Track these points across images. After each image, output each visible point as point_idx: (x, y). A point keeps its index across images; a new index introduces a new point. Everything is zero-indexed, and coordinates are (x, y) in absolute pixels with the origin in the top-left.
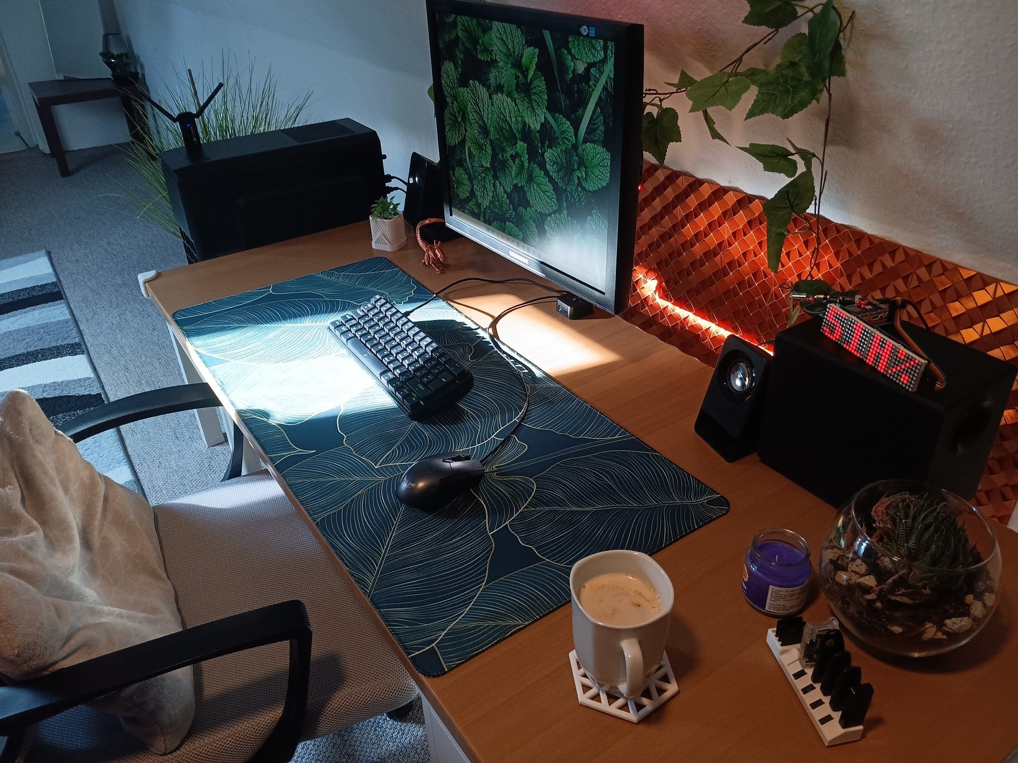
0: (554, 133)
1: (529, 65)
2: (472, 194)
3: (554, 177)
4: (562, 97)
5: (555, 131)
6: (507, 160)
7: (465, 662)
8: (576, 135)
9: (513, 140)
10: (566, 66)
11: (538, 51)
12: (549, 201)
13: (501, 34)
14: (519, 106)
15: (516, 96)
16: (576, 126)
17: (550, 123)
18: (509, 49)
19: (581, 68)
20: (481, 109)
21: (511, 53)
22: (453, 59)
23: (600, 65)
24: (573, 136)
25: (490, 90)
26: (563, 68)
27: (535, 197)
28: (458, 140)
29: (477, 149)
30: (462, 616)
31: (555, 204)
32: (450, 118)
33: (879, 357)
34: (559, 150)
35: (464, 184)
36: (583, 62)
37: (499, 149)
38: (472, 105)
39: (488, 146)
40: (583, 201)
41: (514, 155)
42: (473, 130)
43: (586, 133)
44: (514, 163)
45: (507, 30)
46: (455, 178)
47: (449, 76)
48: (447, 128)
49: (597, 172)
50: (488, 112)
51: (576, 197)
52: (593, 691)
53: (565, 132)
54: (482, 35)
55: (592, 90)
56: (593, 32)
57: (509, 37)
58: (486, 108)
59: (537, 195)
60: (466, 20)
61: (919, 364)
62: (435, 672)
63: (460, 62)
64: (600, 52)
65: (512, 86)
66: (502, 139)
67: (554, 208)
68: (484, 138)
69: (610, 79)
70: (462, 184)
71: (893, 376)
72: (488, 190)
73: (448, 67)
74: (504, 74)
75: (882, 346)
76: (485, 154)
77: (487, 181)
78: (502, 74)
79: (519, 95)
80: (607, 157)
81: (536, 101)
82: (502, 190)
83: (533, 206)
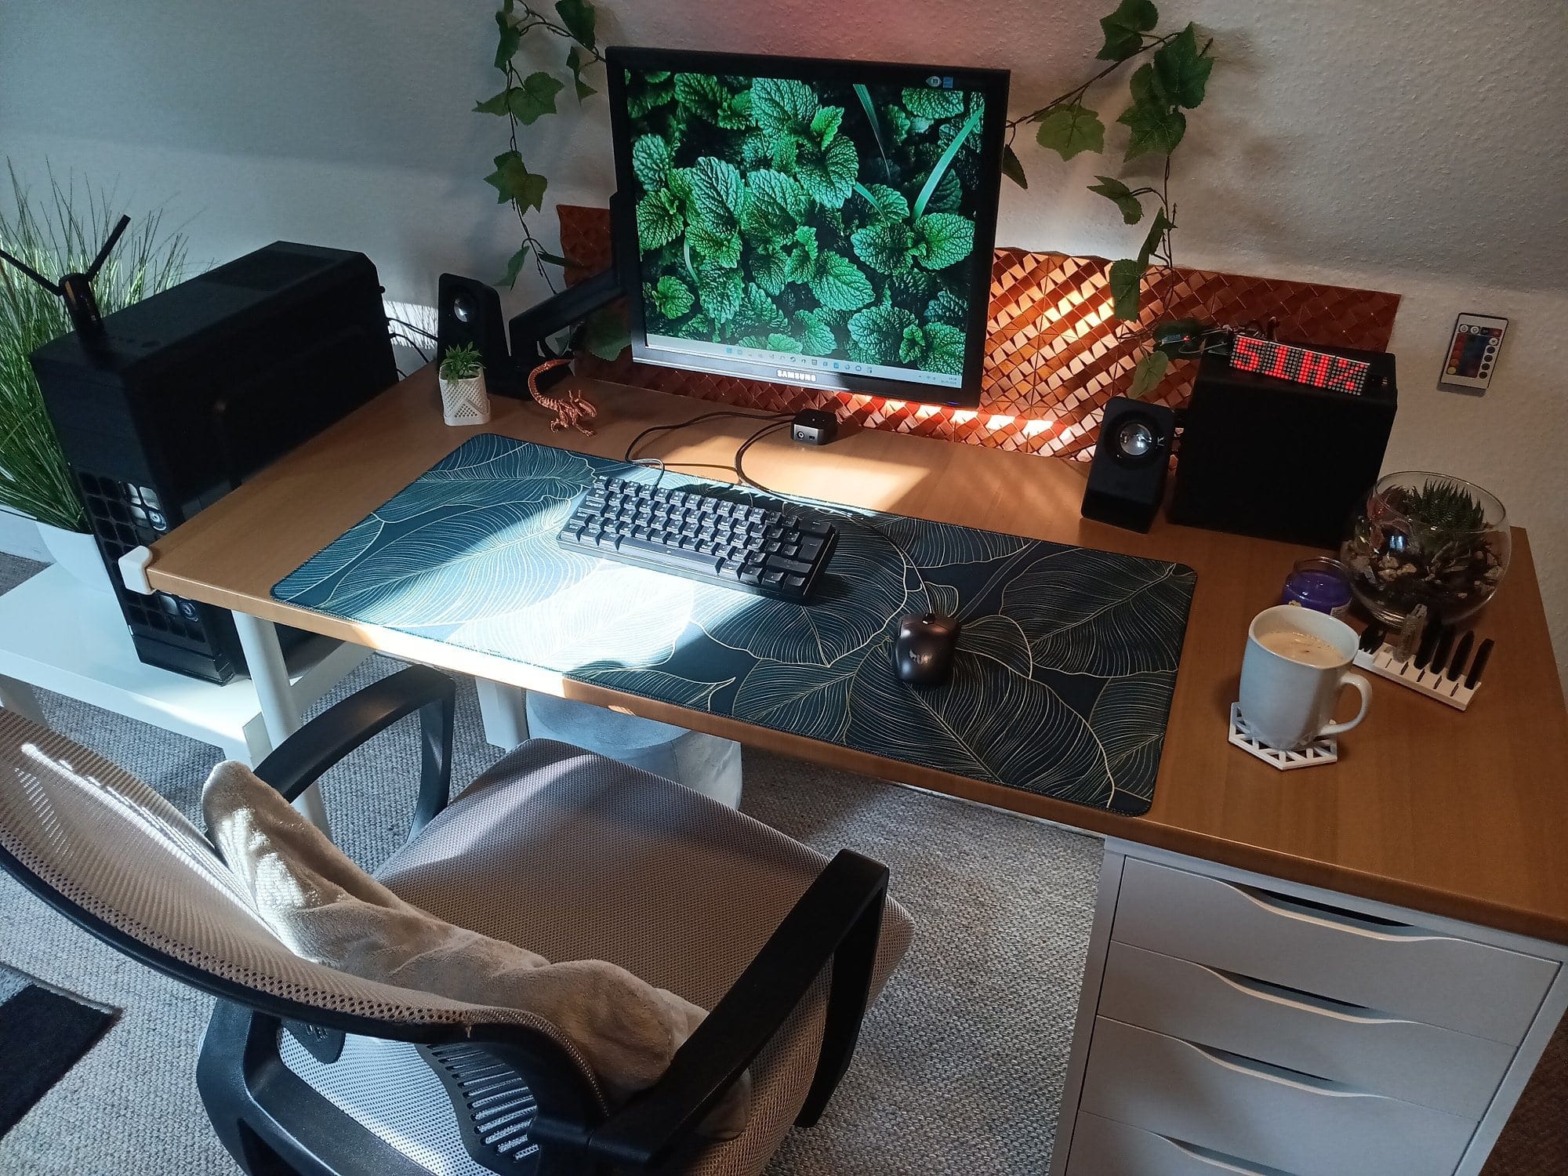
0: (870, 208)
1: (825, 129)
2: (696, 308)
3: (868, 263)
4: (887, 163)
5: (872, 206)
6: (774, 254)
7: (1154, 788)
8: (911, 206)
9: (788, 224)
10: (897, 125)
11: (843, 111)
12: (859, 293)
13: (769, 93)
14: (802, 182)
15: (797, 170)
16: (912, 196)
17: (862, 197)
18: (786, 112)
19: (923, 126)
20: (722, 193)
21: (789, 117)
22: (665, 133)
23: (957, 120)
24: (907, 209)
25: (742, 167)
26: (889, 127)
27: (831, 293)
28: (668, 240)
29: (711, 247)
30: (1104, 754)
31: (868, 295)
32: (650, 213)
33: (1313, 373)
34: (879, 228)
35: (679, 298)
36: (927, 119)
37: (758, 241)
38: (702, 189)
39: (733, 240)
40: (922, 284)
41: (790, 245)
42: (702, 222)
43: (929, 201)
44: (789, 256)
45: (781, 88)
46: (657, 292)
47: (650, 156)
48: (641, 227)
49: (947, 246)
50: (737, 196)
51: (910, 282)
52: (1282, 755)
53: (890, 205)
54: (729, 96)
55: (942, 151)
56: (949, 82)
57: (786, 96)
58: (733, 191)
59: (835, 290)
60: (695, 78)
61: (1364, 368)
62: (1143, 808)
63: (677, 134)
64: (958, 105)
65: (789, 157)
66: (765, 227)
67: (867, 302)
68: (727, 229)
69: (973, 136)
70: (674, 298)
71: (1336, 387)
72: (731, 298)
73: (649, 142)
74: (774, 144)
75: (1316, 362)
76: (728, 251)
77: (730, 287)
78: (769, 145)
79: (802, 168)
80: (966, 226)
81: (838, 173)
82: (763, 293)
83: (825, 305)
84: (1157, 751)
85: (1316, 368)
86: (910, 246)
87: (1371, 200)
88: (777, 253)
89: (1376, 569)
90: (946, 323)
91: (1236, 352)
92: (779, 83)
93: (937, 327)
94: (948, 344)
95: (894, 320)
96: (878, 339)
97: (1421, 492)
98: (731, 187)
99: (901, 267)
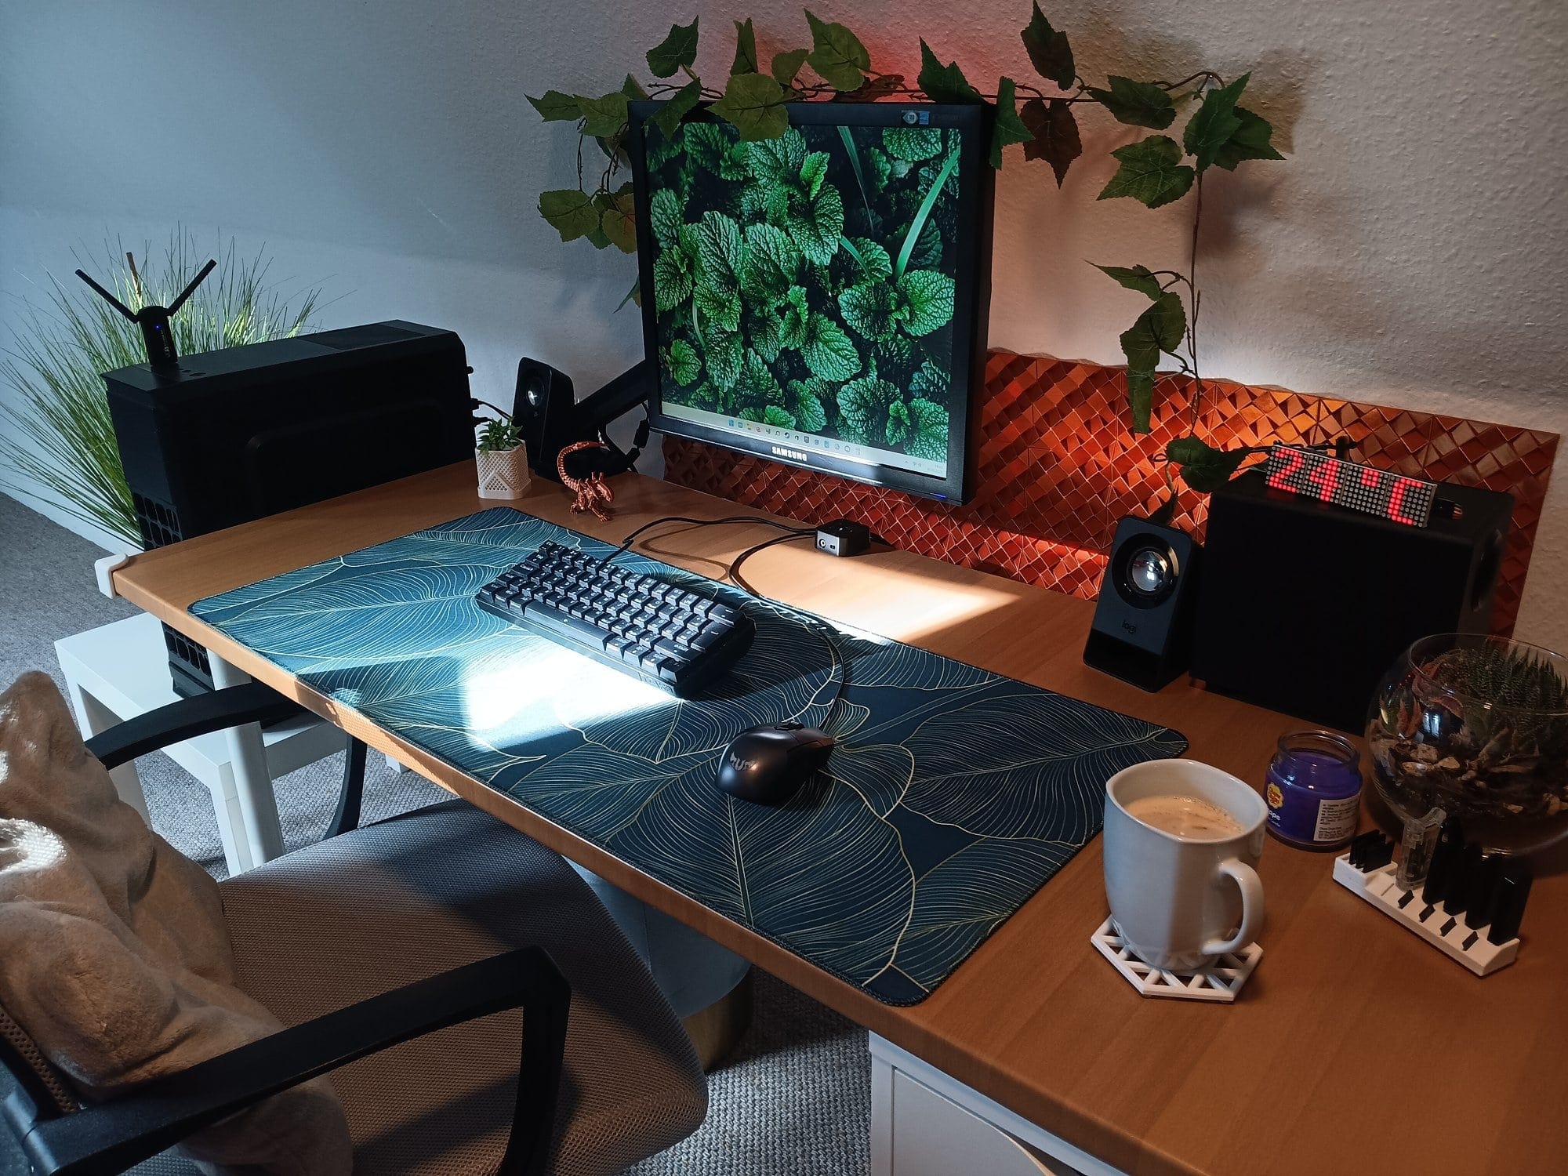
0: (855, 265)
1: (813, 177)
2: (703, 375)
3: (854, 328)
4: (870, 213)
5: (857, 262)
6: (769, 316)
7: (948, 977)
8: (894, 262)
9: (781, 284)
10: (878, 170)
11: (828, 157)
12: (846, 362)
14: (793, 236)
15: (789, 223)
16: (894, 251)
17: (848, 252)
18: (778, 160)
19: (903, 170)
20: (724, 249)
21: (780, 164)
22: (673, 184)
23: (936, 162)
24: (889, 265)
25: (741, 221)
26: (871, 173)
27: (821, 361)
28: (679, 301)
29: (715, 308)
30: (908, 922)
31: (855, 365)
32: (664, 271)
34: (864, 288)
35: (689, 364)
36: (907, 162)
37: (755, 301)
38: (707, 246)
39: (734, 301)
40: (906, 353)
41: (783, 307)
42: (708, 282)
43: (911, 257)
44: (783, 318)
46: (671, 356)
47: (664, 210)
48: (658, 286)
49: (930, 309)
50: (736, 252)
51: (894, 350)
52: (1153, 975)
53: (874, 260)
54: (729, 146)
55: (922, 197)
56: (925, 118)
57: (777, 143)
58: (733, 247)
59: (825, 358)
60: (700, 127)
62: (913, 998)
63: (686, 188)
64: (936, 145)
65: (782, 209)
66: (761, 286)
67: (854, 372)
68: (729, 289)
69: (952, 179)
70: (685, 363)
72: (732, 365)
73: (664, 198)
74: (768, 195)
76: (729, 313)
77: (731, 352)
78: (764, 196)
79: (793, 221)
80: (947, 285)
81: (825, 226)
82: (760, 360)
83: (816, 375)
84: (983, 936)
86: (893, 308)
88: (772, 315)
89: (1403, 758)
90: (931, 400)
93: (920, 403)
94: (933, 425)
95: (881, 395)
96: (865, 415)
98: (731, 243)
99: (885, 333)
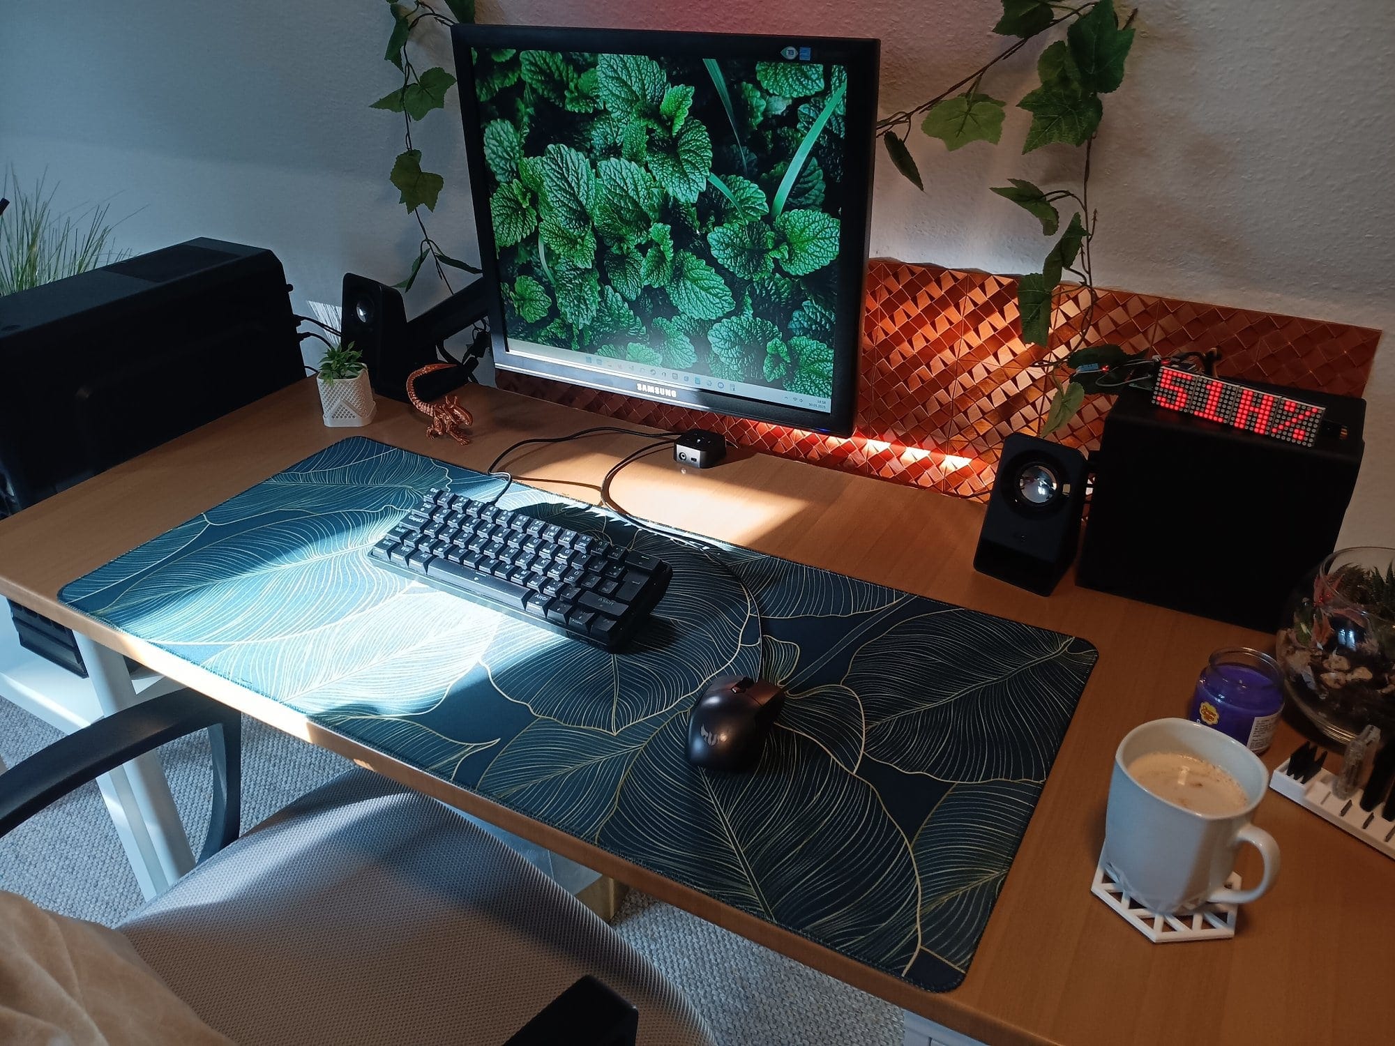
0: (727, 203)
1: (676, 111)
2: (554, 312)
3: (727, 267)
4: (743, 151)
5: (728, 200)
6: (629, 254)
7: (975, 953)
8: (770, 201)
9: (642, 221)
10: (751, 106)
11: (693, 91)
12: (718, 300)
13: (615, 71)
14: (654, 172)
15: (648, 158)
16: (770, 189)
17: (717, 190)
18: (634, 92)
19: (780, 107)
20: (573, 184)
21: (637, 97)
22: (510, 114)
23: (817, 99)
24: (765, 204)
25: (592, 155)
26: (743, 109)
27: (689, 299)
28: (522, 236)
29: (565, 245)
30: (920, 893)
31: (728, 304)
32: (503, 206)
33: (1252, 416)
34: (736, 226)
35: (536, 300)
36: (784, 98)
37: (612, 239)
38: (553, 181)
39: (587, 238)
40: (785, 292)
41: (645, 244)
42: (556, 218)
43: (789, 196)
44: (644, 256)
45: (628, 64)
46: (515, 293)
47: (501, 143)
48: (496, 221)
49: (811, 248)
50: (588, 188)
51: (771, 289)
52: (1159, 921)
53: (748, 199)
54: (575, 76)
55: (802, 136)
56: (806, 54)
57: (633, 74)
58: (584, 182)
59: (693, 296)
60: (540, 56)
61: (1317, 413)
62: (951, 981)
63: (526, 119)
64: (817, 81)
65: (640, 144)
66: (618, 223)
67: (727, 310)
68: (580, 226)
69: (836, 118)
70: (532, 300)
71: (1281, 435)
72: (587, 302)
73: (499, 129)
74: (623, 129)
75: (1256, 402)
76: (582, 250)
77: (586, 290)
78: (618, 130)
79: (654, 157)
80: (831, 225)
81: (690, 162)
82: (619, 298)
83: (684, 313)
84: (991, 897)
85: (1257, 410)
86: (770, 247)
87: (1343, 213)
88: (632, 252)
89: (1318, 670)
90: (813, 338)
91: (1159, 387)
92: (625, 59)
93: (801, 341)
94: (815, 362)
95: (757, 333)
96: (740, 353)
97: (1384, 575)
98: (582, 178)
99: (762, 272)
